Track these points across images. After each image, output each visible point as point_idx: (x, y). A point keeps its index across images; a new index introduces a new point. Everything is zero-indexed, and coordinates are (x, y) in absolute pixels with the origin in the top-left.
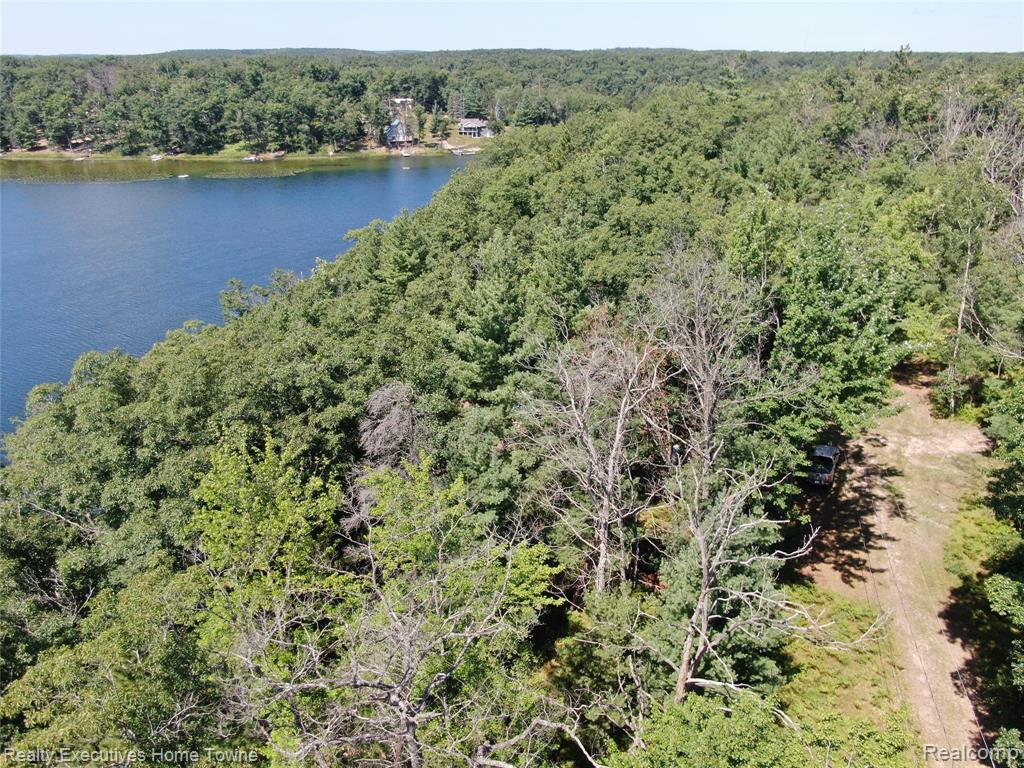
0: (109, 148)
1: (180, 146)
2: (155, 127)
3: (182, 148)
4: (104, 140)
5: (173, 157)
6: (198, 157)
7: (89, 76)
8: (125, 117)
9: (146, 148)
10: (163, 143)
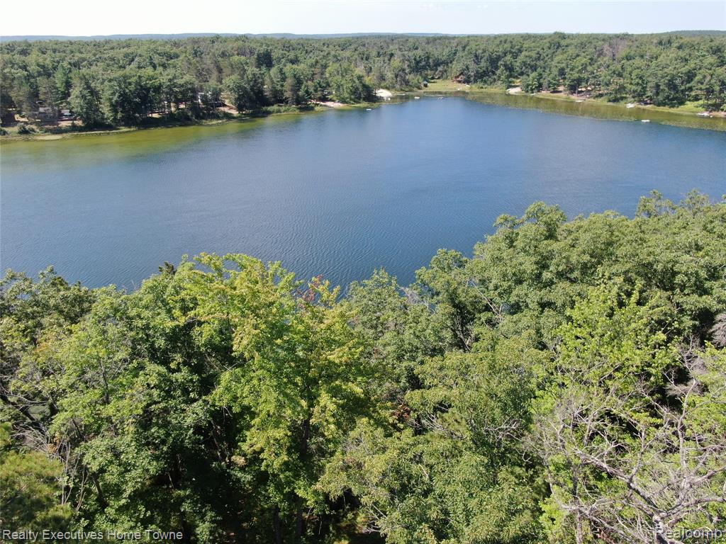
0: (601, 95)
1: (651, 100)
2: (638, 84)
3: (651, 101)
4: (600, 90)
5: (643, 106)
6: (661, 109)
7: (606, 47)
8: (620, 75)
9: (625, 98)
10: (639, 96)
